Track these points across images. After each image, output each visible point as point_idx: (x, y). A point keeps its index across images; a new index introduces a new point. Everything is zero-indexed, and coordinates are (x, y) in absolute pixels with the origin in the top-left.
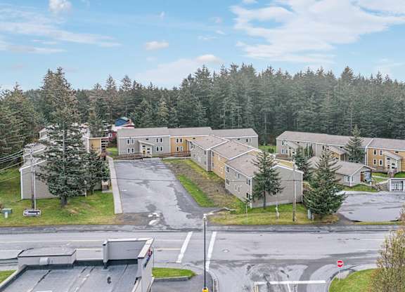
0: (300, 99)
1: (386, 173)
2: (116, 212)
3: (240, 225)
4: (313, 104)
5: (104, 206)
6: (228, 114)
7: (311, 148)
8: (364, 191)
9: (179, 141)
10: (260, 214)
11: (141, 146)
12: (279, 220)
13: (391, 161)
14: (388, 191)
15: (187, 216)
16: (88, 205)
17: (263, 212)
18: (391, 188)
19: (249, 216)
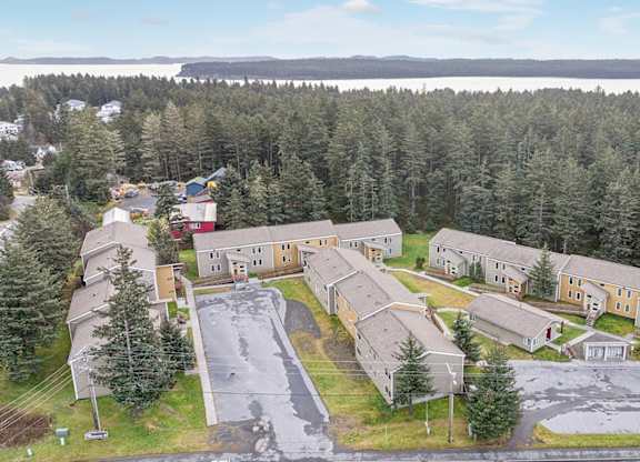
0: (467, 164)
1: (585, 318)
2: (209, 423)
3: (377, 451)
4: (486, 173)
5: (191, 407)
6: (357, 189)
7: (479, 265)
8: (549, 359)
9: (286, 247)
10: (405, 424)
11: (231, 263)
12: (429, 440)
13: (593, 301)
14: (583, 358)
15: (306, 427)
16: (169, 407)
17: (407, 420)
18: (588, 354)
19: (389, 431)
